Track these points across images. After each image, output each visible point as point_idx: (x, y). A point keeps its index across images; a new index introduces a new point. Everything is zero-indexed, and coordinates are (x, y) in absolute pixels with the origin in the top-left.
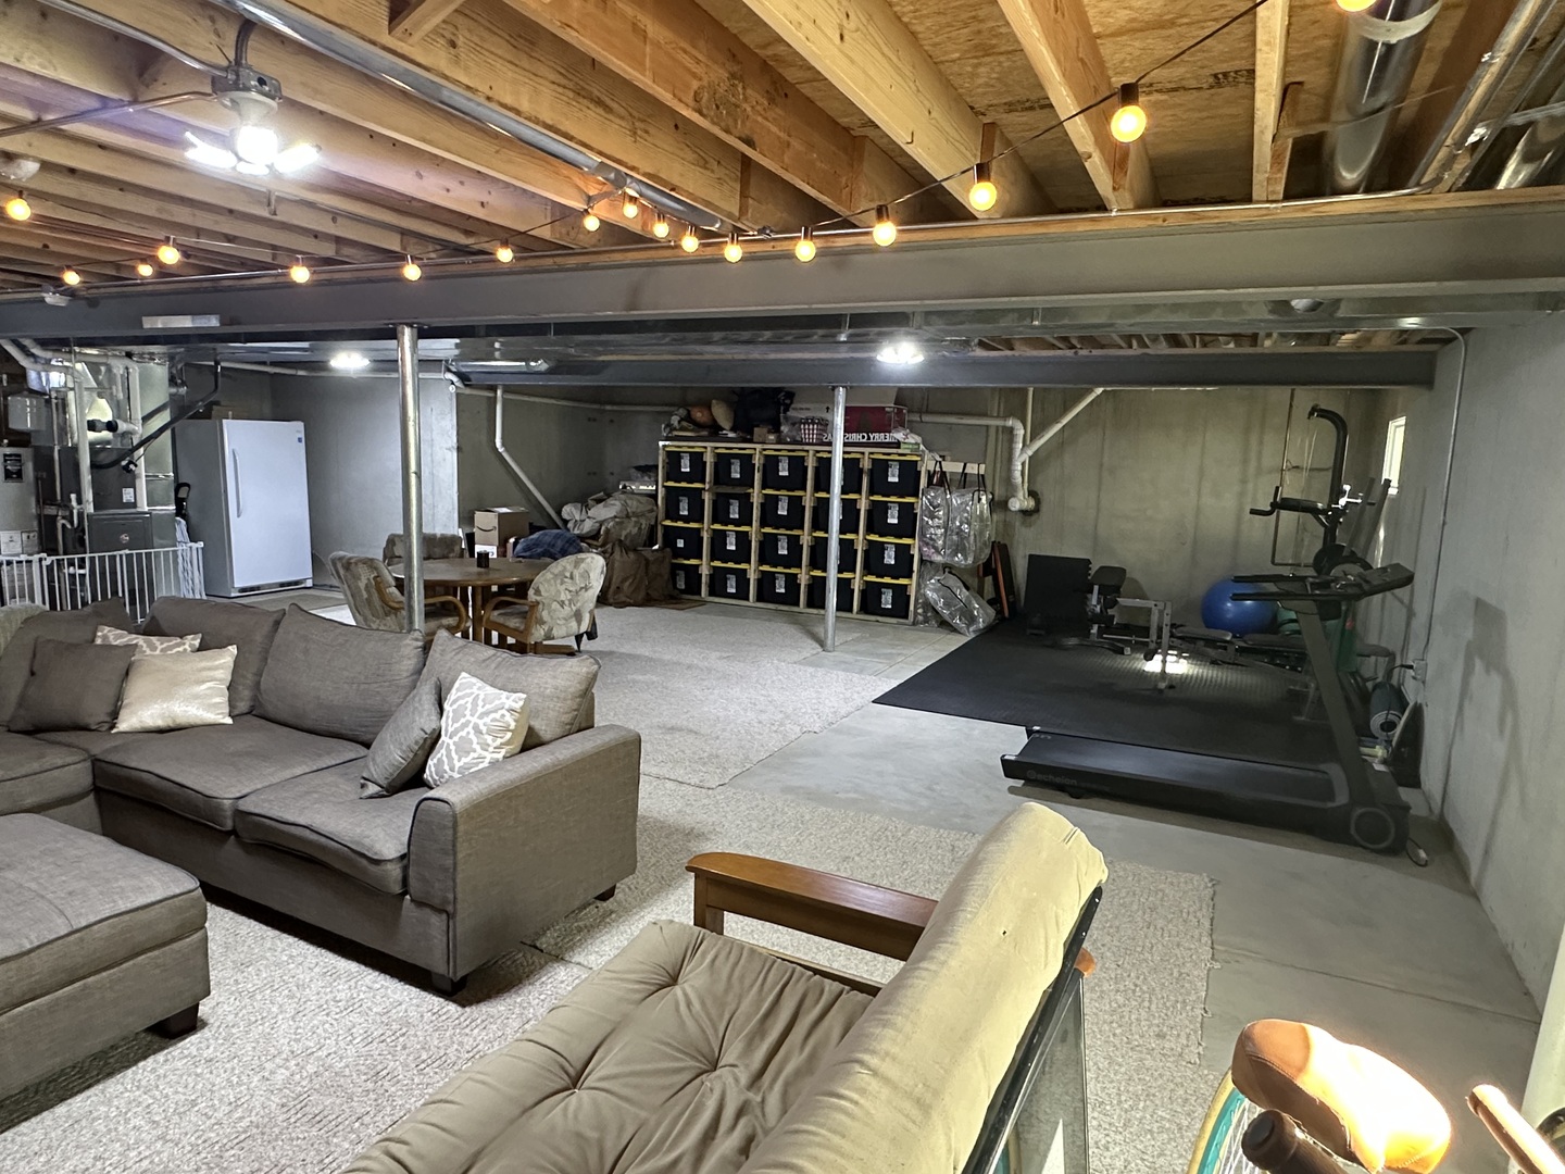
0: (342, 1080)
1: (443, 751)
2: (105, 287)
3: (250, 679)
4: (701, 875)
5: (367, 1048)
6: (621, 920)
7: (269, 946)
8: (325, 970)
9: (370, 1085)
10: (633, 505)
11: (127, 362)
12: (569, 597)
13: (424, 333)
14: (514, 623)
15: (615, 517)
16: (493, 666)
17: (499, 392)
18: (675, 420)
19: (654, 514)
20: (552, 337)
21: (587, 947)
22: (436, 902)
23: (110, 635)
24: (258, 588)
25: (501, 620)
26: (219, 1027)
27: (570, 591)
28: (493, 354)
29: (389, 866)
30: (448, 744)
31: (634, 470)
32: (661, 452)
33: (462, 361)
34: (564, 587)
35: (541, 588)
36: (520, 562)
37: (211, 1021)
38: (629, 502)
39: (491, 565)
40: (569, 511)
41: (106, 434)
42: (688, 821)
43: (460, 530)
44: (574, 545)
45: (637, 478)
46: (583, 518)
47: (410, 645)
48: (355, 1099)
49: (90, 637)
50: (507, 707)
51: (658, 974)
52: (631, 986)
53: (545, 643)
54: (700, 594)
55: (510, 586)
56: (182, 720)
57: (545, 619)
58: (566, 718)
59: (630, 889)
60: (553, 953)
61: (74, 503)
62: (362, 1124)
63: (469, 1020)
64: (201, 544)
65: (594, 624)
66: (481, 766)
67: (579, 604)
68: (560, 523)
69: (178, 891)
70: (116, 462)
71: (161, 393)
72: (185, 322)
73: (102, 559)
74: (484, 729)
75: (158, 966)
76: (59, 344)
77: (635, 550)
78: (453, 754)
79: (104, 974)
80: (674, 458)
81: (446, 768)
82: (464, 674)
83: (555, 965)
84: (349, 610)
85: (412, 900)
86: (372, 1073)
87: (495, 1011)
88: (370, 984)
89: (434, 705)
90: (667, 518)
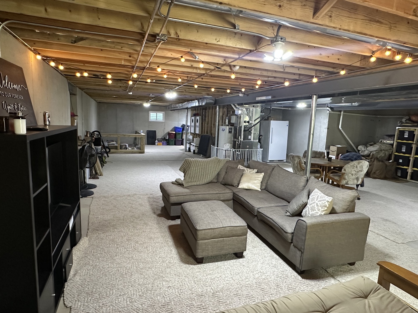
0: (270, 283)
1: (307, 208)
2: (250, 91)
3: (266, 181)
4: (382, 268)
5: (277, 278)
6: (355, 273)
7: (260, 245)
8: (271, 255)
9: (276, 288)
10: (383, 147)
11: (253, 108)
12: (355, 173)
13: (320, 97)
14: (336, 178)
15: (376, 150)
16: (325, 188)
17: (342, 112)
18: (404, 120)
19: (392, 150)
20: (358, 95)
21: (342, 277)
22: (299, 247)
23: (240, 167)
24: (273, 161)
25: (333, 177)
26: (247, 259)
27: (356, 171)
28: (342, 101)
29: (289, 234)
30: (309, 207)
31: (385, 136)
32: (397, 130)
33: (332, 104)
34: (354, 169)
35: (346, 169)
36: (341, 161)
37: (245, 257)
38: (382, 146)
39: (332, 161)
40: (360, 148)
41: (247, 124)
42: (387, 251)
43: (325, 151)
44: (359, 158)
45: (387, 138)
46: (365, 150)
47: (304, 179)
48: (272, 289)
49: (236, 167)
50: (326, 200)
51: (361, 293)
52: (350, 292)
53: (345, 185)
54: (407, 178)
55: (337, 167)
56: (251, 188)
57: (346, 178)
58: (346, 207)
59: (360, 265)
60: (331, 274)
61: (240, 138)
62: (272, 296)
63: (303, 283)
64: (262, 149)
65: (363, 182)
66: (317, 215)
67: (358, 175)
68: (357, 151)
69: (243, 225)
70: (248, 130)
71: (258, 115)
72: (264, 98)
73: (243, 150)
74: (319, 205)
75: (237, 240)
76: (241, 105)
77: (382, 161)
78: (310, 210)
79: (227, 238)
80: (402, 133)
81: (307, 213)
82: (316, 189)
83: (331, 278)
84: (292, 169)
85: (293, 245)
86: (277, 285)
87: (311, 283)
88: (280, 263)
89: (307, 196)
90: (396, 152)
